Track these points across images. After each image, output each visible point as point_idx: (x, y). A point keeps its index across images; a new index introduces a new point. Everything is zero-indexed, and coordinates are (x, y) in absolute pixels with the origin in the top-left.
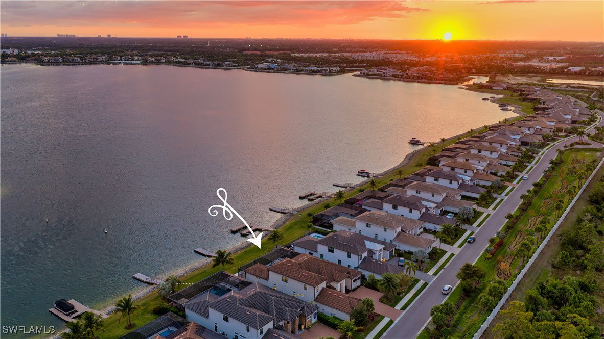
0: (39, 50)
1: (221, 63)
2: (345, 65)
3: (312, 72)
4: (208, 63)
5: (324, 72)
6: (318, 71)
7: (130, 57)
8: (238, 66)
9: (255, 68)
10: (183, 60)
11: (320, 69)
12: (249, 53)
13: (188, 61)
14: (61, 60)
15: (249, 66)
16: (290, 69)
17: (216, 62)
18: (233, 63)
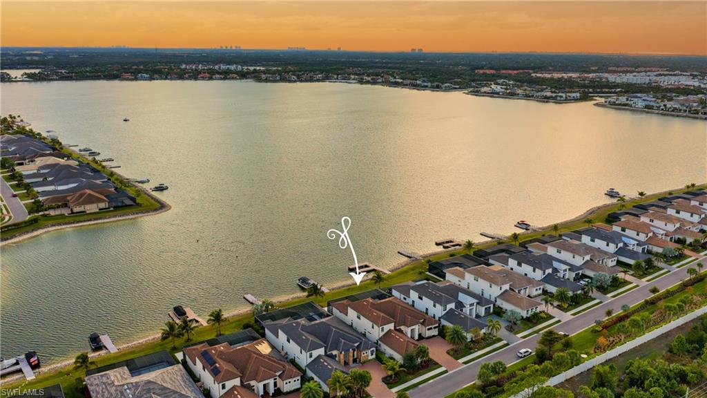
0: (263, 66)
1: (440, 84)
2: (591, 90)
3: (544, 98)
4: (426, 84)
5: (559, 98)
6: (552, 97)
7: (346, 75)
8: (460, 88)
9: (477, 92)
10: (401, 81)
11: (554, 95)
12: (481, 72)
13: (405, 82)
14: (278, 78)
15: (471, 89)
16: (518, 94)
17: (435, 84)
18: (455, 85)
